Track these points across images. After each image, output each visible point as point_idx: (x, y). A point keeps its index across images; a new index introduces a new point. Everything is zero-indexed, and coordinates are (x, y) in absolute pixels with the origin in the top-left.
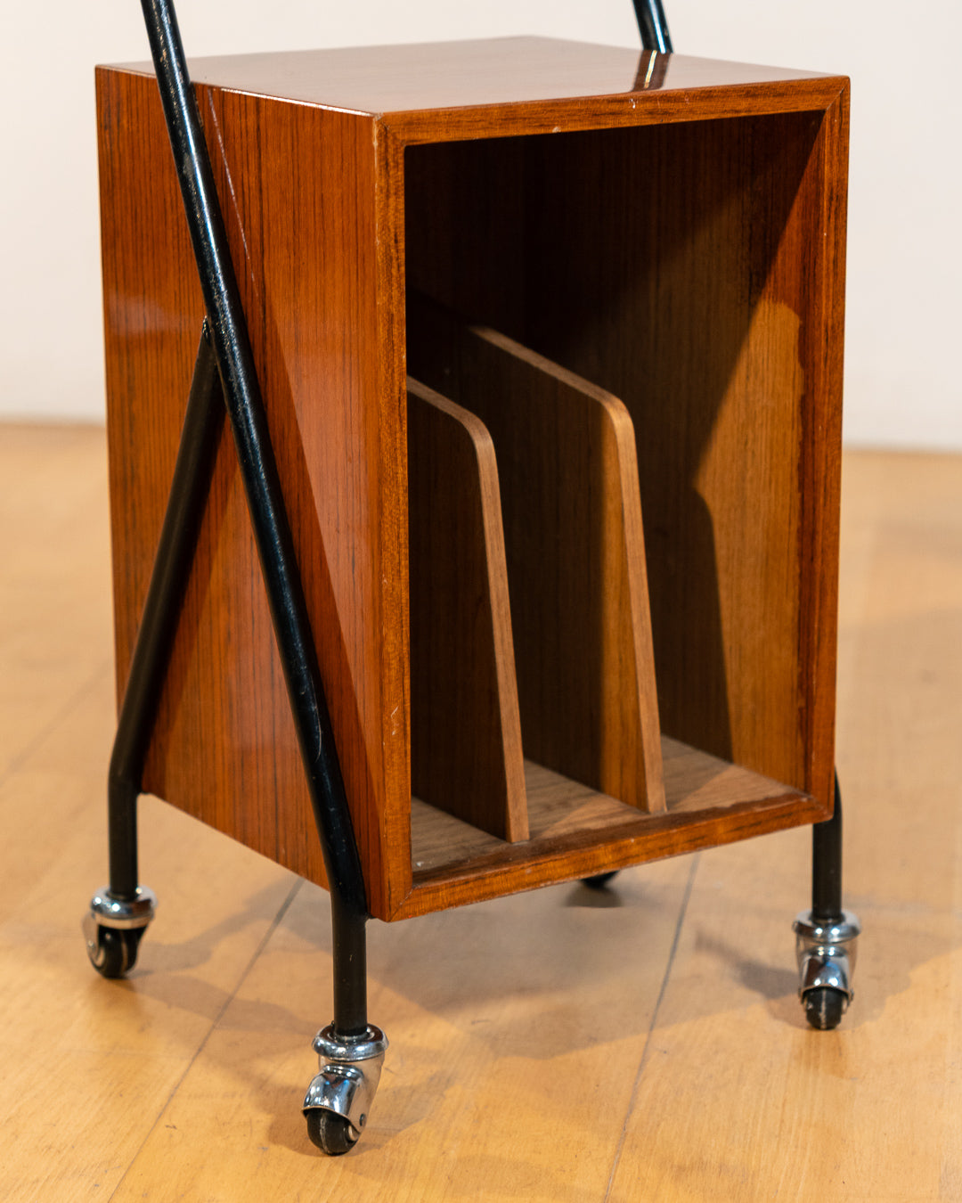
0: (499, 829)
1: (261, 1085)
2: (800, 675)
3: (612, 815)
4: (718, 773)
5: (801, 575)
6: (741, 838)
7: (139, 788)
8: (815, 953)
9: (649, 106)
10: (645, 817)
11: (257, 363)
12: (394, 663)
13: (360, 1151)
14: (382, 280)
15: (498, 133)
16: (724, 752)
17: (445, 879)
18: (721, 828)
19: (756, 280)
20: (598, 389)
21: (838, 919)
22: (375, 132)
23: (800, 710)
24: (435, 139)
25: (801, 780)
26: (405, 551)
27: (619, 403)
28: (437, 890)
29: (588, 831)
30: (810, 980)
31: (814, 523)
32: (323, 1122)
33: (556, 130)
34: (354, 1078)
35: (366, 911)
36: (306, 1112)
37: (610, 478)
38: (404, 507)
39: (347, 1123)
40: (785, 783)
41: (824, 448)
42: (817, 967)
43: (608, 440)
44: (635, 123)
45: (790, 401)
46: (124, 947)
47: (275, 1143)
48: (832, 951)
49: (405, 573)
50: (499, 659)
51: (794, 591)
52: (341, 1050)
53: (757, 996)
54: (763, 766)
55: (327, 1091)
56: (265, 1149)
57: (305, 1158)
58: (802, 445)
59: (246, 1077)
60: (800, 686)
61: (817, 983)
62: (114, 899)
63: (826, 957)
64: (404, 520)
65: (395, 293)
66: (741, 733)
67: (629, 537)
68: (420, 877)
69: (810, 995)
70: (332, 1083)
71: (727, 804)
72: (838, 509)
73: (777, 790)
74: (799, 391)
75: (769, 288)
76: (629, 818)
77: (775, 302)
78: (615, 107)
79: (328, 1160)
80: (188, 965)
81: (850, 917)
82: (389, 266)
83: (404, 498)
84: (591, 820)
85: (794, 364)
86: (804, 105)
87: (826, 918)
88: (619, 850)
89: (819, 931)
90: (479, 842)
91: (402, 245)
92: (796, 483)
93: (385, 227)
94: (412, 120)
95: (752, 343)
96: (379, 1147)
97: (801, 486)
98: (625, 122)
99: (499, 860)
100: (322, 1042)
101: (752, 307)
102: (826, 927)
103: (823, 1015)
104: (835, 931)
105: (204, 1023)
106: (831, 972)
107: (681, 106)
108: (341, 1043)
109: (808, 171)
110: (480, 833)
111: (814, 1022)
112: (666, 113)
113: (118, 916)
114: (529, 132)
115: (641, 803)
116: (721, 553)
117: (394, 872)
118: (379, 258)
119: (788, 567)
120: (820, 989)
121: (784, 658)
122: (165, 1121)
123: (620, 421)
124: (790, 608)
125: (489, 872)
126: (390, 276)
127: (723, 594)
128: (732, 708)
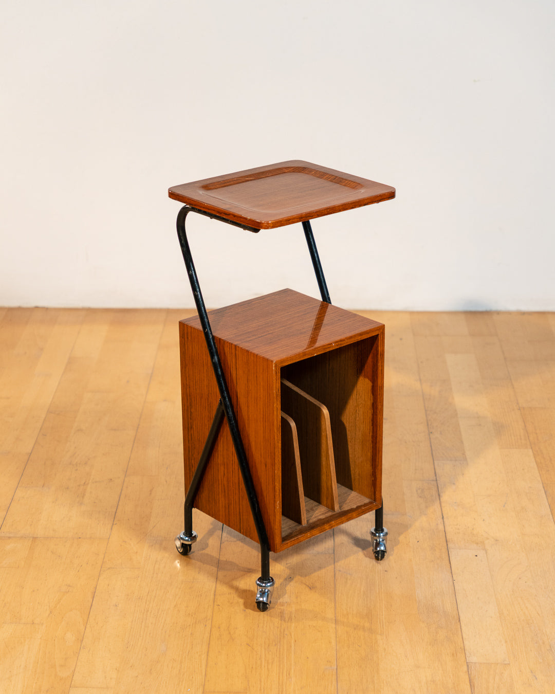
0: (298, 520)
1: (237, 589)
2: (373, 472)
3: (326, 513)
4: (350, 495)
5: (373, 447)
6: (359, 516)
7: (193, 507)
8: (377, 540)
9: (337, 344)
10: (335, 513)
11: (235, 410)
12: (278, 491)
13: (270, 610)
14: (275, 400)
15: (302, 359)
16: (350, 487)
17: (289, 540)
18: (354, 514)
19: (359, 370)
20: (319, 402)
21: (382, 530)
22: (274, 366)
23: (373, 480)
24: (287, 364)
25: (373, 498)
26: (280, 464)
27: (325, 407)
28: (288, 543)
29: (321, 519)
30: (376, 549)
31: (377, 434)
32: (261, 604)
33: (315, 355)
34: (268, 592)
35: (269, 550)
36: (256, 602)
37: (323, 427)
38: (280, 453)
39: (267, 604)
40: (368, 498)
41: (379, 416)
42: (378, 544)
43: (322, 417)
44: (334, 349)
45: (369, 403)
46: (188, 547)
47: (247, 608)
48: (381, 540)
49: (280, 469)
50: (298, 479)
51: (371, 451)
52: (264, 585)
53: (360, 549)
54: (361, 492)
55: (262, 596)
56: (245, 611)
57: (256, 613)
58: (373, 415)
59: (232, 587)
60: (373, 474)
61: (378, 549)
62: (186, 536)
63: (379, 541)
64: (280, 456)
65: (278, 403)
66: (355, 483)
67: (329, 442)
68: (284, 539)
69: (377, 553)
70: (263, 594)
71: (355, 507)
72: (382, 431)
73: (367, 501)
74: (372, 401)
75: (363, 374)
76: (330, 514)
77: (365, 377)
78: (329, 346)
79: (262, 613)
80: (203, 549)
81: (385, 530)
82: (277, 397)
83: (280, 451)
84: (320, 515)
85: (370, 394)
86: (374, 334)
87: (379, 531)
88: (330, 525)
89: (377, 535)
90: (294, 525)
91: (280, 391)
92: (371, 424)
93: (276, 388)
94: (282, 361)
95: (358, 386)
96: (274, 608)
97: (373, 425)
98: (331, 349)
99: (302, 532)
100: (258, 582)
101: (358, 378)
102: (379, 534)
103: (380, 557)
104: (382, 534)
105: (215, 569)
106: (382, 545)
107: (344, 342)
108: (263, 583)
109: (374, 347)
110: (293, 522)
111: (377, 558)
112: (341, 344)
113: (187, 540)
114: (309, 357)
115: (333, 509)
116: (349, 437)
117: (278, 540)
118: (275, 395)
119: (369, 444)
120: (379, 551)
121: (368, 467)
122: (216, 603)
123: (325, 411)
124: (370, 454)
125: (300, 536)
126: (277, 399)
127: (350, 448)
128: (352, 476)
